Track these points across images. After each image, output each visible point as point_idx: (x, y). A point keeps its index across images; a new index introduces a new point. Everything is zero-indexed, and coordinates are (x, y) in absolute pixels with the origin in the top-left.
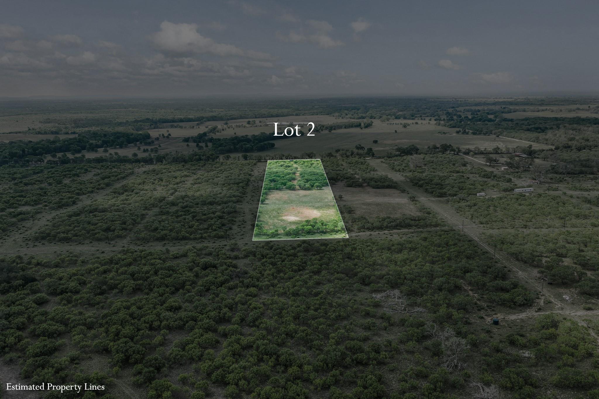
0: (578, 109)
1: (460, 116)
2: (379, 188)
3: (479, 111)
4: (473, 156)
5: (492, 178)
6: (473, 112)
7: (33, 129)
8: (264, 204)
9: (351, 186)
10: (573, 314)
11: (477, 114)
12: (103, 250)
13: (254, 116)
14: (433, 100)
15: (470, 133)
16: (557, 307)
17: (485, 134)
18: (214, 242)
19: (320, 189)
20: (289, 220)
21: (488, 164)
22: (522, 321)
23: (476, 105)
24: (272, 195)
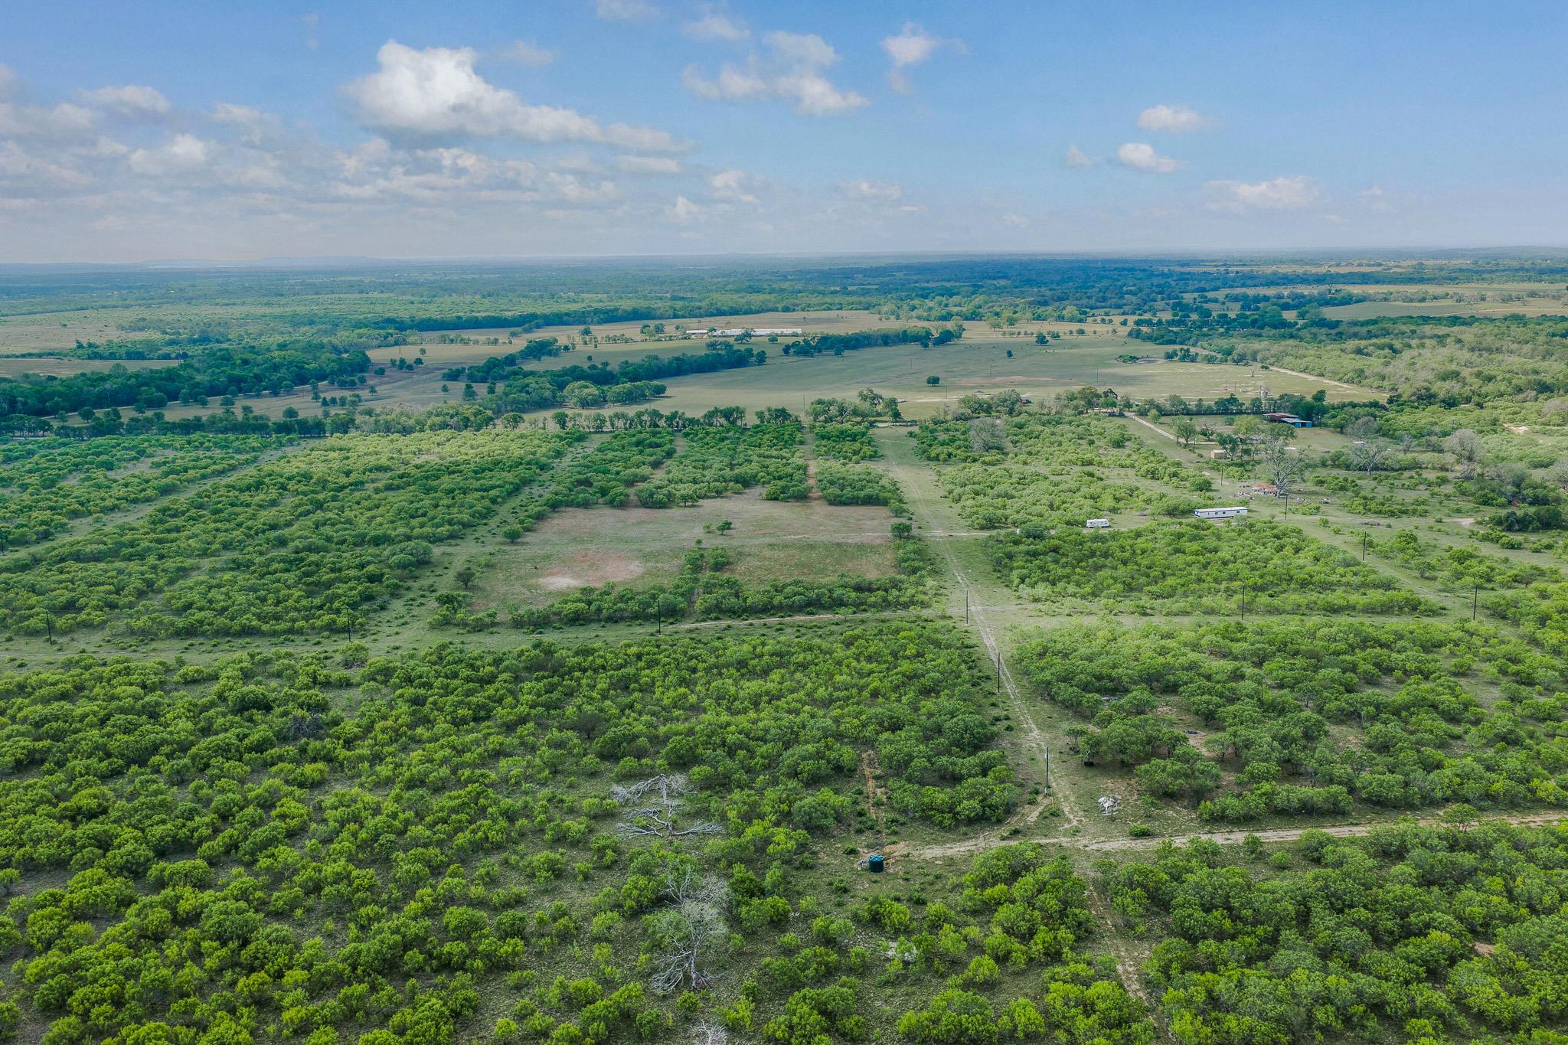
0: (1533, 294)
1: (1208, 313)
2: (845, 504)
3: (1266, 299)
4: (1155, 420)
5: (1166, 479)
6: (1247, 303)
7: (90, 345)
8: (517, 544)
9: (776, 499)
10: (1095, 847)
11: (1257, 309)
12: (27, 658)
13: (671, 313)
14: (1166, 270)
15: (1199, 359)
16: (1066, 826)
17: (1237, 362)
18: (319, 643)
19: (693, 506)
20: (551, 588)
21: (1182, 440)
22: (950, 862)
23: (1270, 282)
24: (555, 522)
